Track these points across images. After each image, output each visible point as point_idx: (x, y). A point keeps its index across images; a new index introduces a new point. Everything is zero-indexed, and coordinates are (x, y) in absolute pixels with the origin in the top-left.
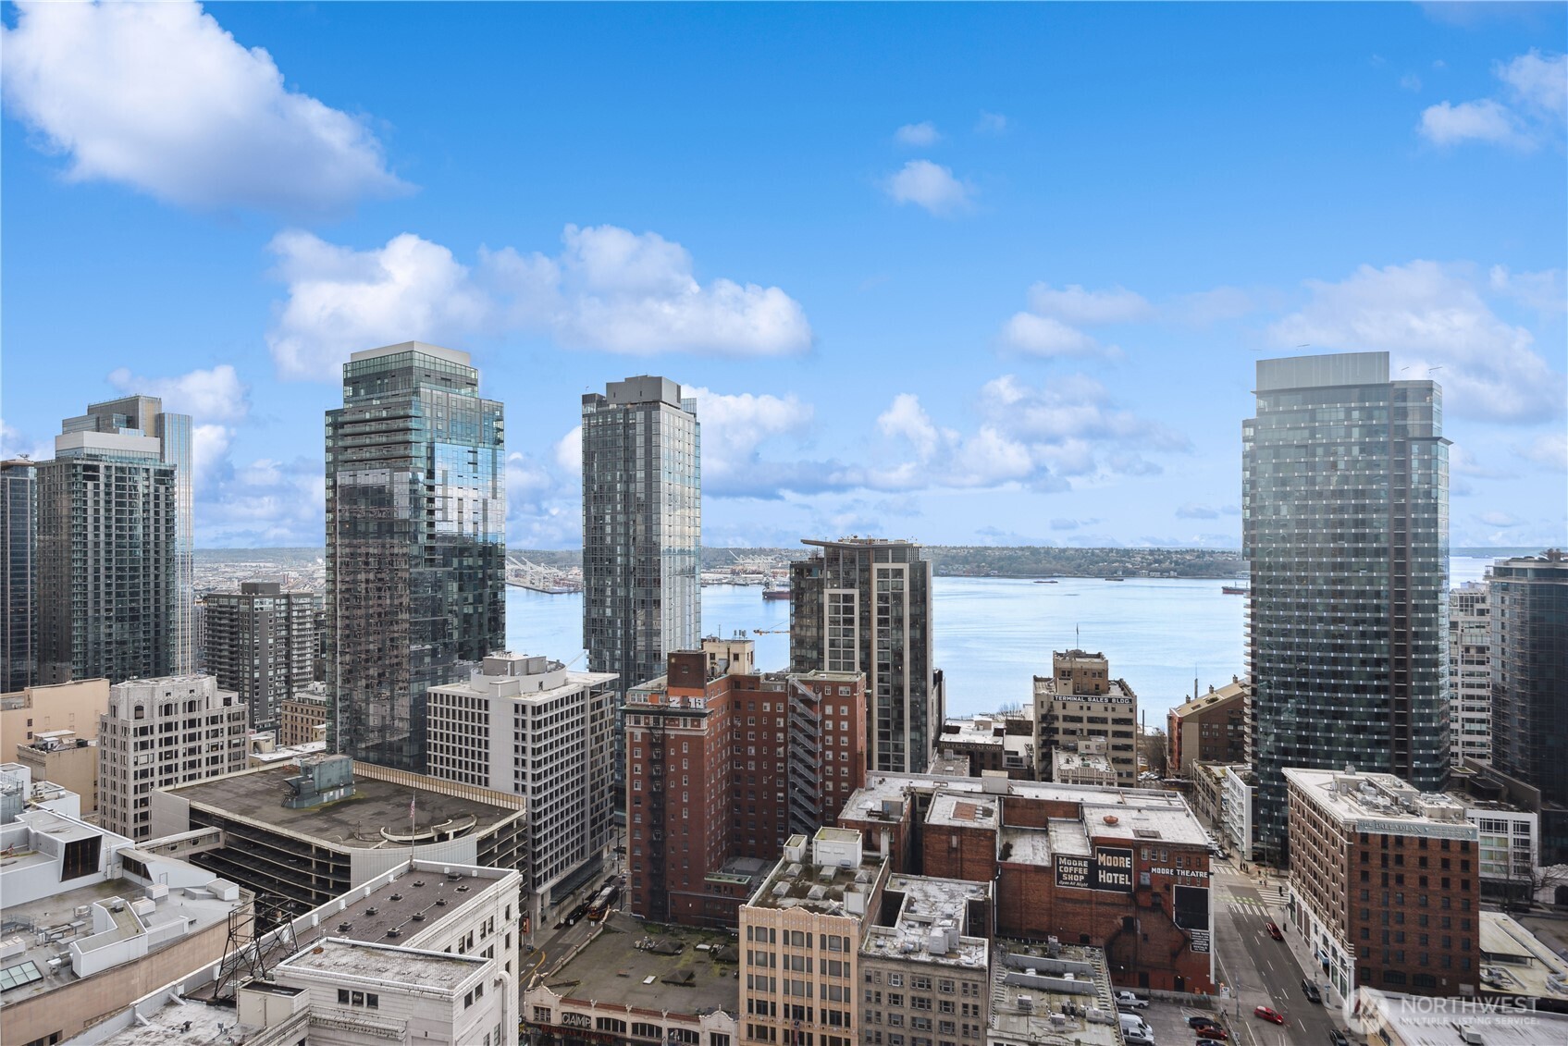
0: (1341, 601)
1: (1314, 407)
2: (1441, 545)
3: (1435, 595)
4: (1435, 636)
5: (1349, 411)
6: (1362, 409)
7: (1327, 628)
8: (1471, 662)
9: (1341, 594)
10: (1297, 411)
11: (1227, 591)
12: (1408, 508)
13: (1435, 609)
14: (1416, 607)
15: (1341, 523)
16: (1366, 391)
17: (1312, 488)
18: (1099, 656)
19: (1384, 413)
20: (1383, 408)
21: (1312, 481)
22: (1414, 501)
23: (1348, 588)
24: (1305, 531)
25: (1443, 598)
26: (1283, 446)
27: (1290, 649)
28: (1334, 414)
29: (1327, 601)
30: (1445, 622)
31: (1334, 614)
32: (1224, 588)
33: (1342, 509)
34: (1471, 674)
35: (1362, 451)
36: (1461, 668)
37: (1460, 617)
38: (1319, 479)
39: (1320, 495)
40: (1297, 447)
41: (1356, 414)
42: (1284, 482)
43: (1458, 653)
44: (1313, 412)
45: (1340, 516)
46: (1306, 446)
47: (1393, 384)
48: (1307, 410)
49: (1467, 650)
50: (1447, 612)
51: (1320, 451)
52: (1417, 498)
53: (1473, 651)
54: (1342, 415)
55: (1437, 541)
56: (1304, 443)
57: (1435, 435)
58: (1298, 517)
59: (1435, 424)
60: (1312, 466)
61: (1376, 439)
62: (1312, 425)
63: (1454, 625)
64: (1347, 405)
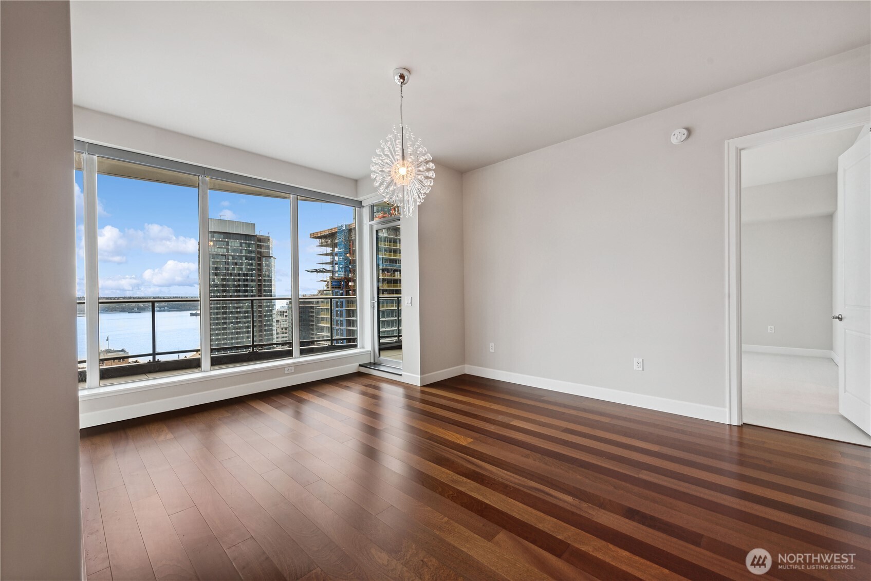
0: (239, 315)
1: (228, 240)
2: (273, 293)
3: (271, 311)
4: (271, 325)
5: (241, 244)
6: (246, 243)
7: (234, 326)
8: (283, 333)
9: (240, 312)
10: (221, 241)
11: (192, 315)
12: (262, 281)
13: (271, 316)
14: (265, 316)
15: (239, 286)
16: (247, 237)
17: (228, 272)
18: (123, 350)
19: (254, 246)
20: (253, 244)
21: (227, 269)
22: (264, 278)
23: (242, 310)
24: (225, 289)
25: (274, 312)
26: (216, 254)
27: (220, 335)
28: (235, 244)
29: (234, 315)
30: (274, 320)
31: (237, 320)
32: (191, 314)
33: (239, 280)
34: (283, 337)
35: (246, 259)
36: (280, 335)
37: (280, 318)
38: (231, 269)
39: (231, 275)
40: (222, 255)
41: (244, 245)
42: (216, 269)
43: (279, 331)
44: (228, 243)
45: (239, 283)
46: (225, 255)
47: (256, 236)
48: (225, 241)
49: (282, 329)
50: (276, 317)
51: (231, 258)
52: (265, 277)
53: (284, 329)
54: (239, 245)
55: (271, 292)
56: (225, 254)
57: (270, 255)
58: (222, 283)
59: (271, 252)
60: (227, 263)
61: (251, 255)
62: (227, 247)
63: (278, 321)
64: (241, 241)
